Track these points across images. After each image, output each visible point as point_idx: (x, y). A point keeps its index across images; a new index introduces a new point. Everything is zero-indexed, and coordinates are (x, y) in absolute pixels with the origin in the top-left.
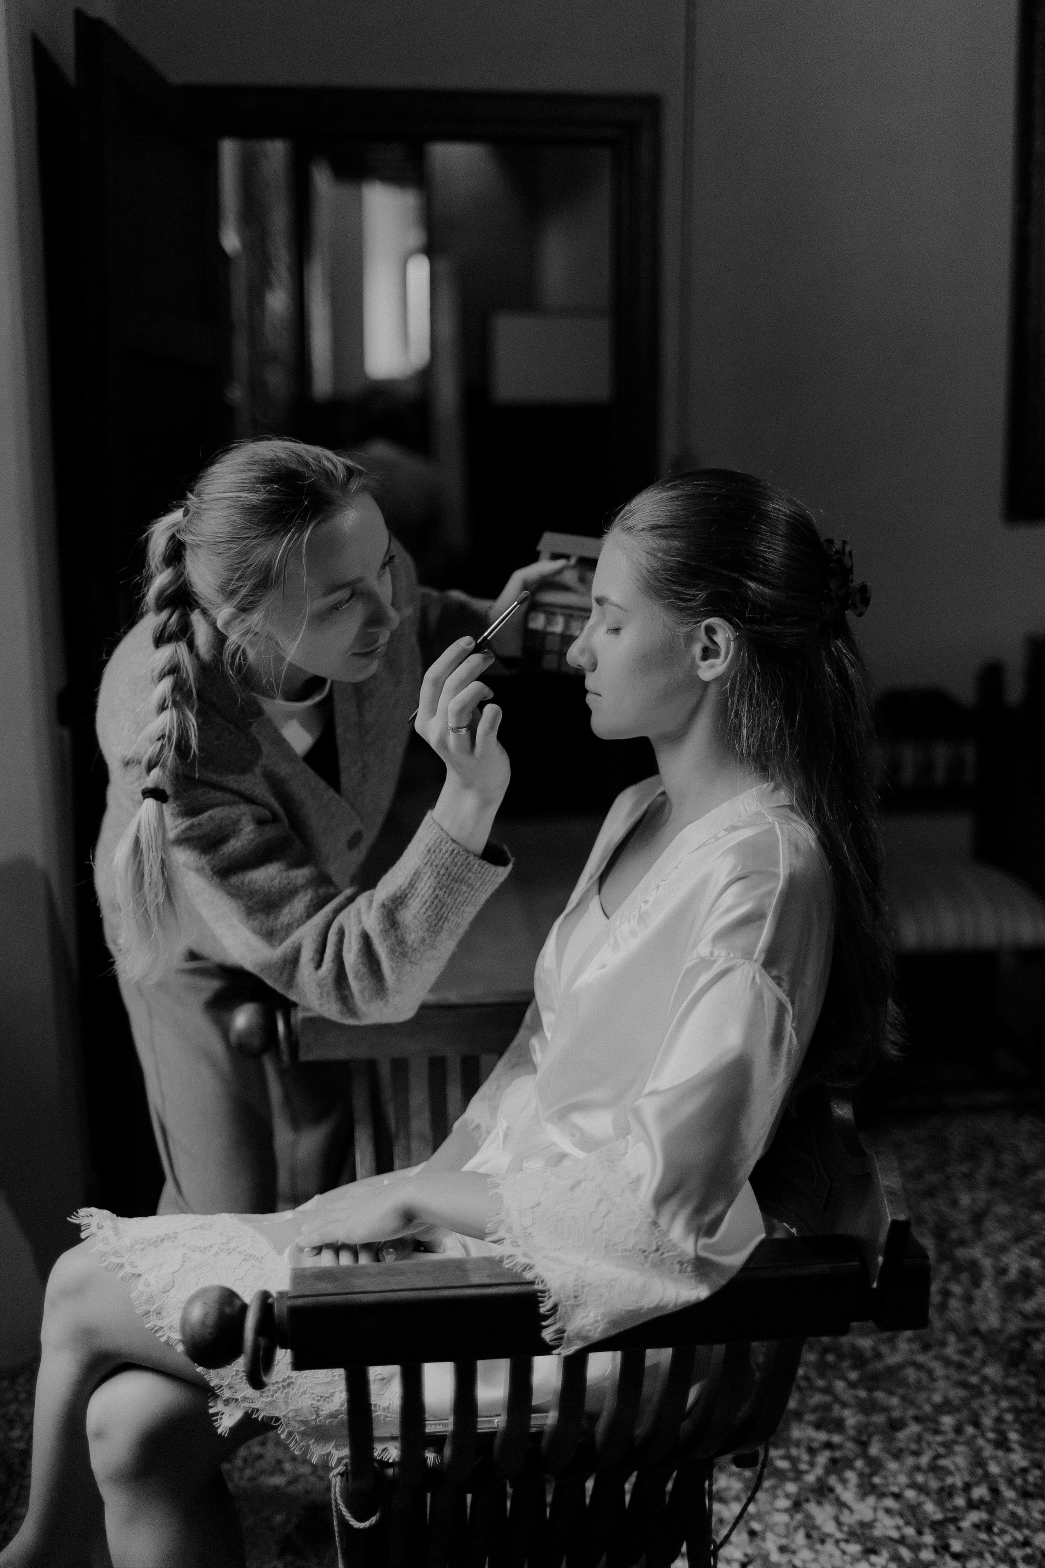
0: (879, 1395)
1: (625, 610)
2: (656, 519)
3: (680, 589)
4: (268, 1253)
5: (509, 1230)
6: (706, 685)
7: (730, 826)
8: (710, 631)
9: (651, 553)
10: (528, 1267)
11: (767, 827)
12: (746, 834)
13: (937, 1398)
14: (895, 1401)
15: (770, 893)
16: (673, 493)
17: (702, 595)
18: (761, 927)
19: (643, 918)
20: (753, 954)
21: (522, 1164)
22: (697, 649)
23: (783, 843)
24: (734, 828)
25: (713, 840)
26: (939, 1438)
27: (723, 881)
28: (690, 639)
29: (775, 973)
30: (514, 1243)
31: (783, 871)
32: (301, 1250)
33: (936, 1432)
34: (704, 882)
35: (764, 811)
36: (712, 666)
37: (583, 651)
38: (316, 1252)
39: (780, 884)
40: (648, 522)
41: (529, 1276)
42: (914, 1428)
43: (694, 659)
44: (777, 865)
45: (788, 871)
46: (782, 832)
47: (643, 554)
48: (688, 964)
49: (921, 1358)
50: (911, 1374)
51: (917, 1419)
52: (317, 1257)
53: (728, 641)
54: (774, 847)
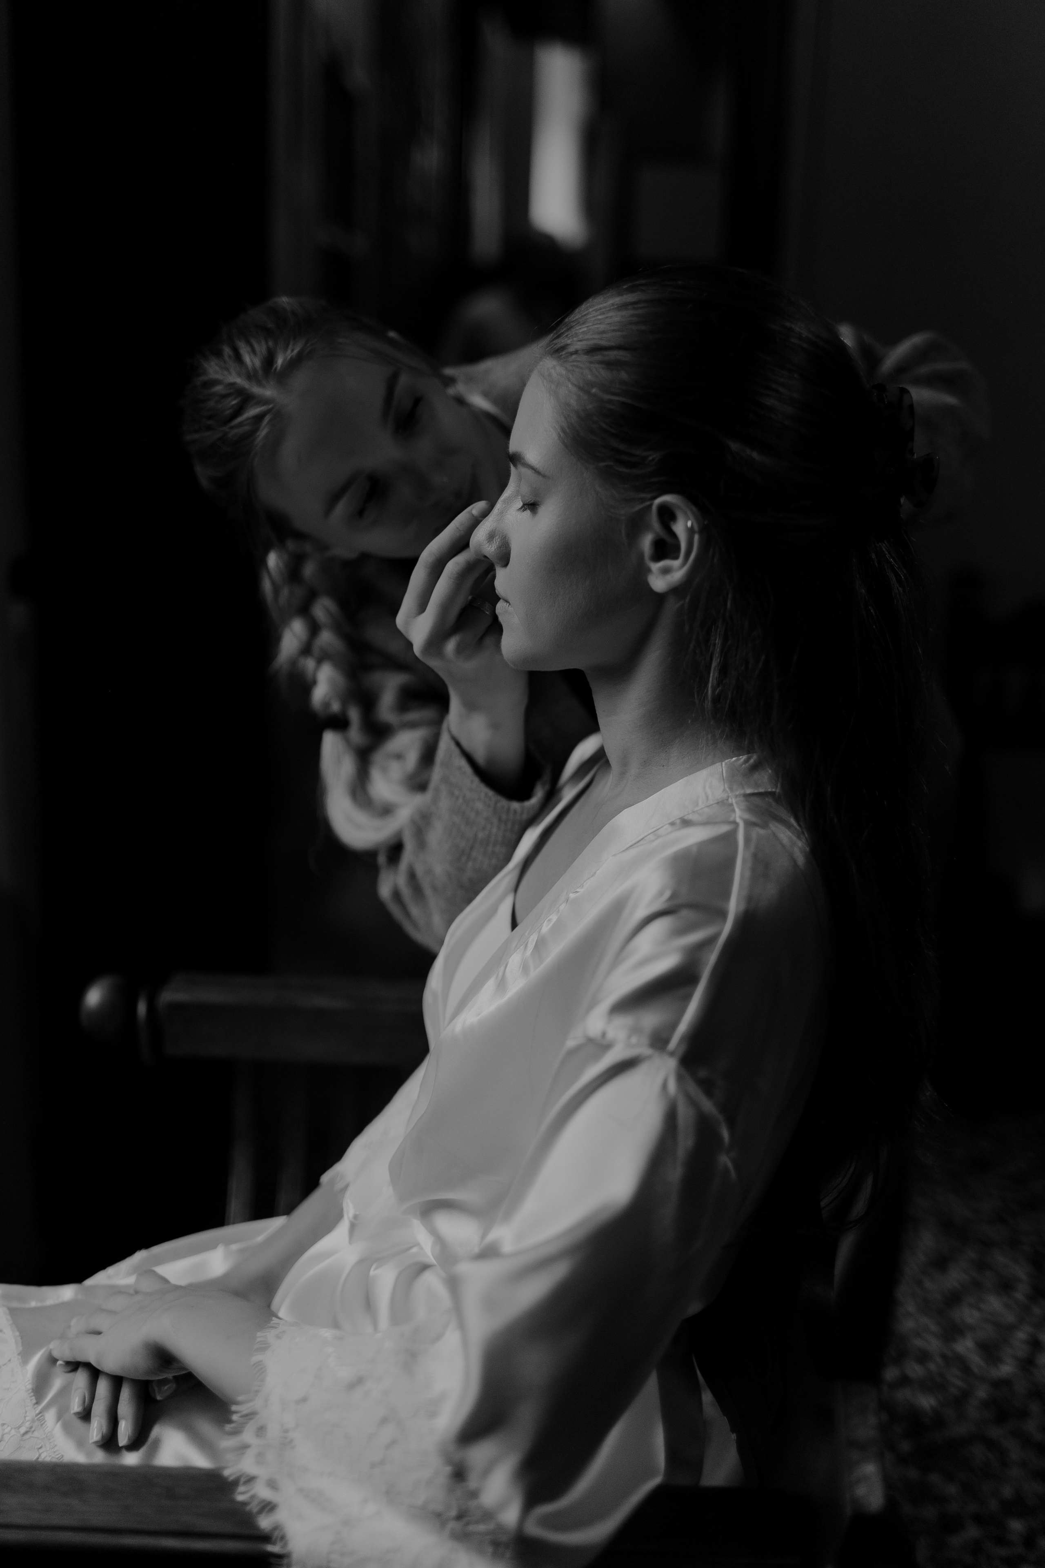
0: (934, 1478)
1: (544, 476)
2: (596, 336)
3: (622, 447)
4: (10, 1360)
5: (261, 1431)
6: (660, 598)
7: (680, 818)
8: (667, 515)
9: (584, 388)
10: (269, 1507)
11: (724, 829)
12: (695, 836)
13: (1007, 1492)
14: (952, 1489)
15: (709, 942)
16: (629, 298)
17: (654, 456)
18: (688, 998)
19: (541, 945)
20: (667, 1041)
21: (369, 1271)
22: (647, 542)
23: (744, 860)
24: (686, 823)
25: (652, 837)
26: (1003, 1552)
27: (641, 913)
28: (636, 525)
29: (703, 1073)
30: (260, 1458)
31: (734, 906)
32: (53, 1361)
33: (1001, 1541)
34: (617, 908)
35: (733, 800)
36: (666, 571)
37: (491, 537)
38: (69, 1369)
39: (727, 928)
40: (587, 340)
41: (265, 1523)
42: (972, 1532)
43: (641, 556)
44: (727, 896)
45: (742, 907)
46: (747, 840)
47: (574, 389)
48: (571, 1043)
49: (995, 1432)
50: (978, 1452)
51: (978, 1519)
52: (71, 1375)
53: (691, 532)
54: (729, 864)
